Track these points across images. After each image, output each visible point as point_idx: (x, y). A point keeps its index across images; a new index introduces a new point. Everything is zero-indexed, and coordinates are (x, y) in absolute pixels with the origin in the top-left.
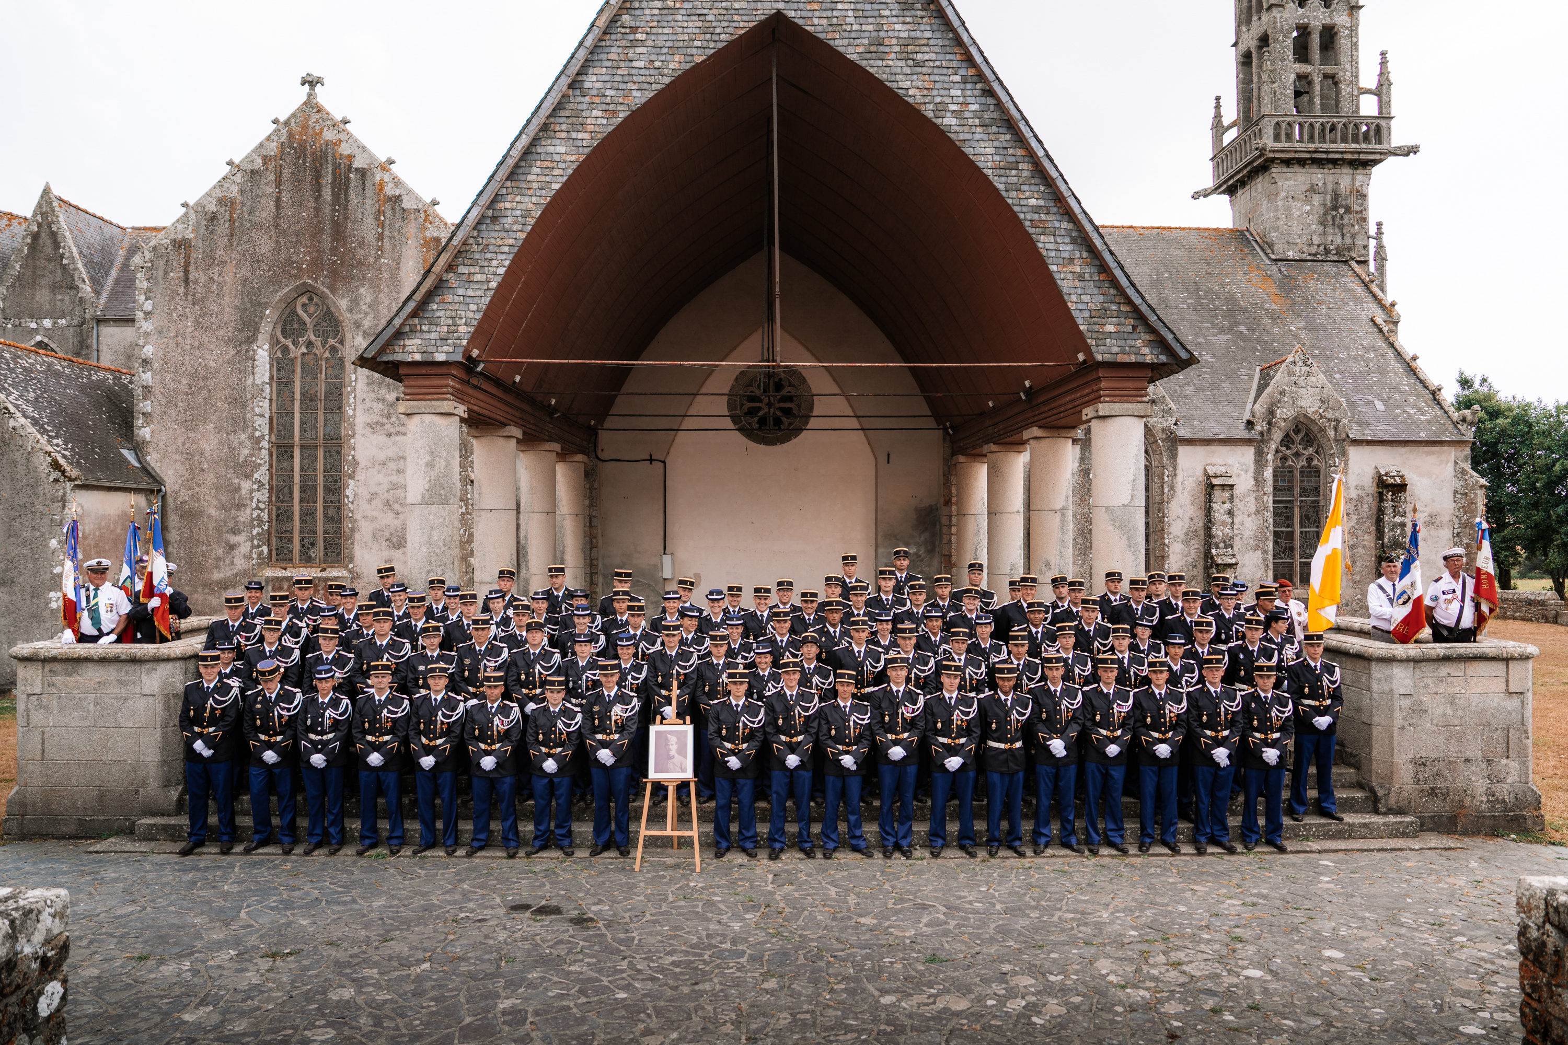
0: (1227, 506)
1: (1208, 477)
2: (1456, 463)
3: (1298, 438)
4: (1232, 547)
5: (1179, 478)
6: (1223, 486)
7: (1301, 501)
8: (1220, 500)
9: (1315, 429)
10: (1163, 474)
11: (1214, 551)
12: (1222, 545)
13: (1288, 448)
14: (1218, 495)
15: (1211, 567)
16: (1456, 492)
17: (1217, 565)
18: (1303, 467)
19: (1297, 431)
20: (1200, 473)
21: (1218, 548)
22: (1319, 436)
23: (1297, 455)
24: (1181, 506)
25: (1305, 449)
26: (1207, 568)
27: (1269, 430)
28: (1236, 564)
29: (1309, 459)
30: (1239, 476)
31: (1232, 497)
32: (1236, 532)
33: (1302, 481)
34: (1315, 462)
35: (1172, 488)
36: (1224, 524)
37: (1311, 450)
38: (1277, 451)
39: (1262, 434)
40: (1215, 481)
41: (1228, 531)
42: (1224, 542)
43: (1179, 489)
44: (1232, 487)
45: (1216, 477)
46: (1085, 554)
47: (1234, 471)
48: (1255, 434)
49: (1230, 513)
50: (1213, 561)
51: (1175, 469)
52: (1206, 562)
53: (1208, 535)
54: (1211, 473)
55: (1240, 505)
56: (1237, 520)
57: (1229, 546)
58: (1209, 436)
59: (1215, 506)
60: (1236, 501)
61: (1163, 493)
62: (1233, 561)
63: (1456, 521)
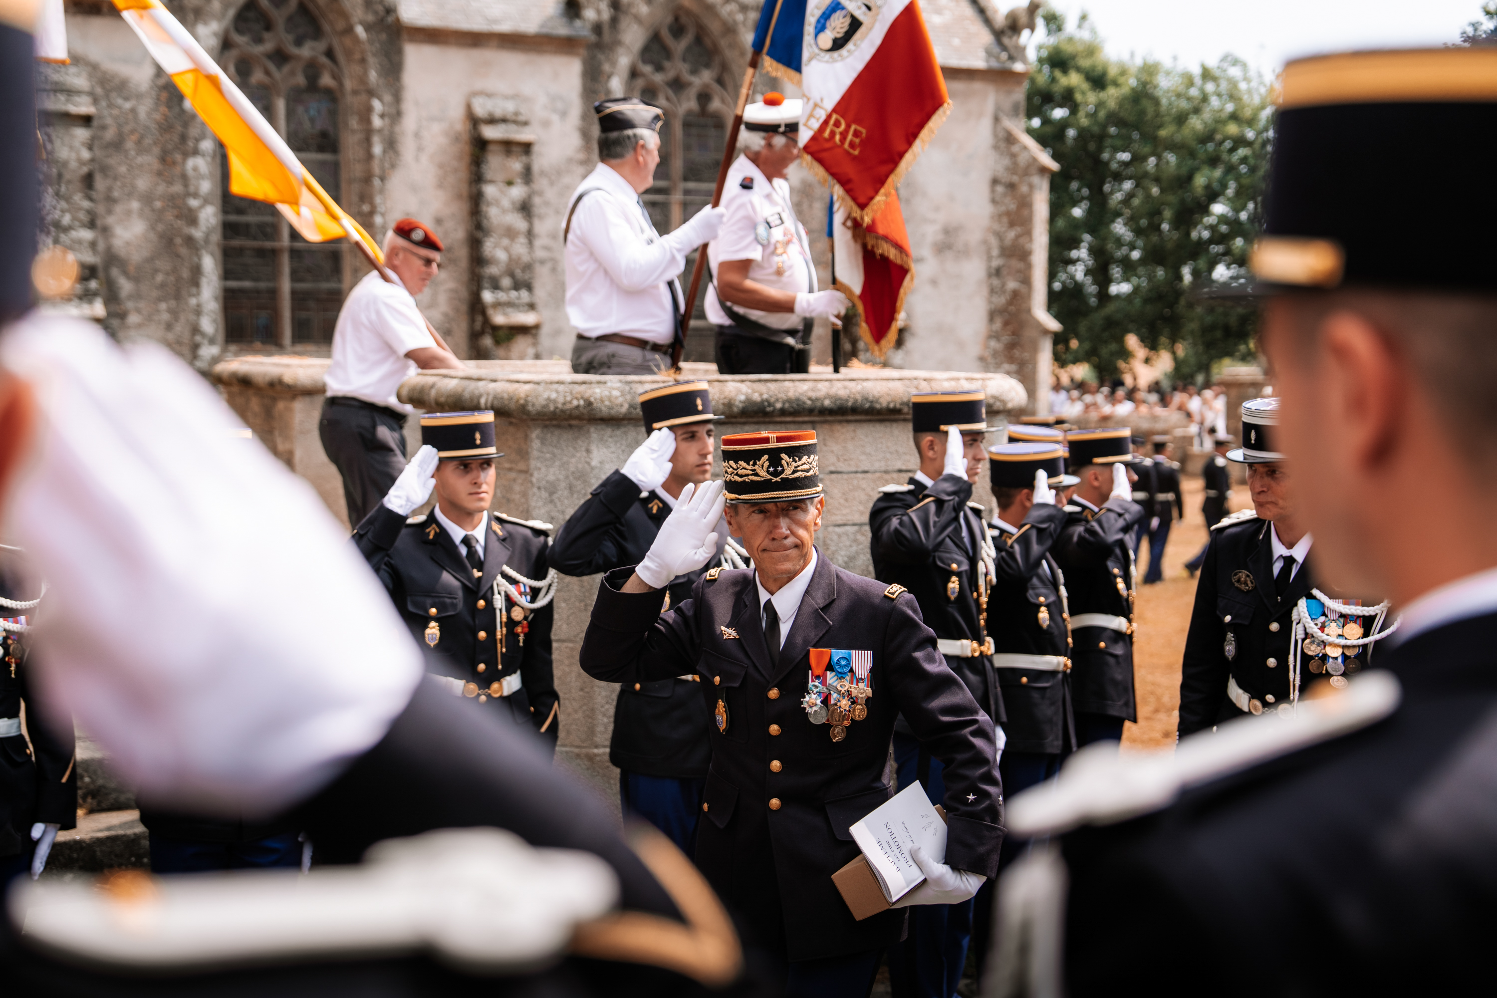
0: (518, 192)
1: (474, 121)
2: (997, 119)
3: (680, 47)
4: (529, 287)
5: (409, 123)
6: (508, 146)
7: (687, 192)
8: (500, 177)
9: (714, 27)
10: (369, 109)
11: (488, 296)
12: (506, 282)
13: (659, 68)
14: (495, 164)
15: (482, 333)
16: (995, 182)
17: (495, 329)
18: (689, 113)
19: (678, 30)
20: (456, 113)
21: (495, 286)
22: (723, 43)
23: (677, 85)
24: (414, 188)
25: (694, 72)
26: (474, 336)
27: (614, 21)
28: (537, 327)
29: (704, 97)
30: (546, 124)
31: (527, 175)
32: (540, 254)
33: (687, 148)
34: (715, 105)
35: (391, 144)
36: (510, 233)
37: (706, 77)
38: (634, 74)
39: (597, 28)
40: (490, 132)
41: (520, 248)
42: (512, 275)
43: (408, 147)
44: (526, 148)
45: (492, 121)
46: (178, 297)
47: (538, 109)
48: (581, 28)
49: (525, 208)
50: (486, 321)
51: (397, 98)
52: (472, 321)
53: (477, 260)
54: (481, 108)
55: (550, 194)
56: (542, 227)
57: (523, 284)
58: (477, 25)
59: (490, 190)
60: (540, 183)
61: (369, 156)
62: (528, 318)
63: (994, 242)
